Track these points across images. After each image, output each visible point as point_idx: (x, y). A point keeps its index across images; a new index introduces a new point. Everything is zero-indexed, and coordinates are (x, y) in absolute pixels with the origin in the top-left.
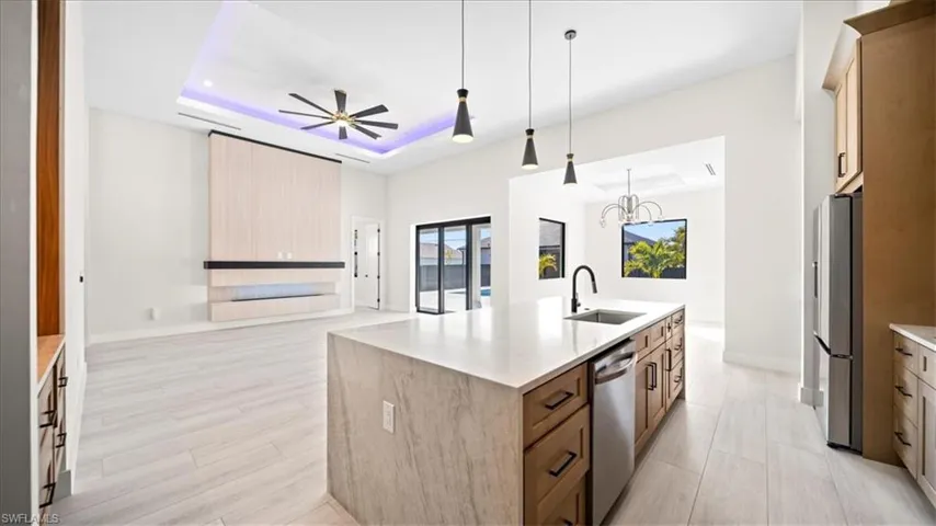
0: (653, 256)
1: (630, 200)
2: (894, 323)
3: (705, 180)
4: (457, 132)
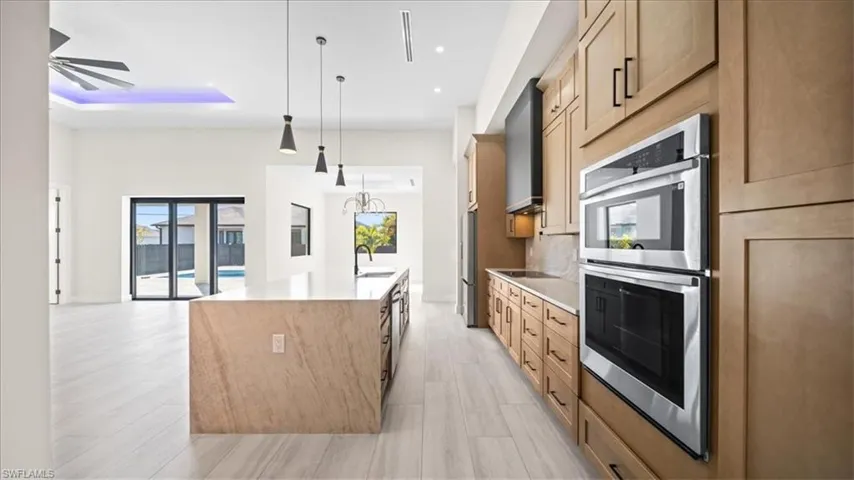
0: (370, 237)
1: (364, 195)
2: (488, 268)
3: (409, 188)
4: (283, 147)
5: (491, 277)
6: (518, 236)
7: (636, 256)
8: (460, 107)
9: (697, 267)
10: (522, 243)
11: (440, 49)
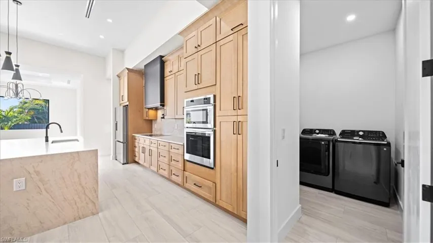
1: (17, 85)
2: (135, 134)
5: (136, 138)
6: (150, 119)
7: (194, 125)
8: (113, 49)
9: (213, 127)
10: (150, 122)
11: (110, 21)
